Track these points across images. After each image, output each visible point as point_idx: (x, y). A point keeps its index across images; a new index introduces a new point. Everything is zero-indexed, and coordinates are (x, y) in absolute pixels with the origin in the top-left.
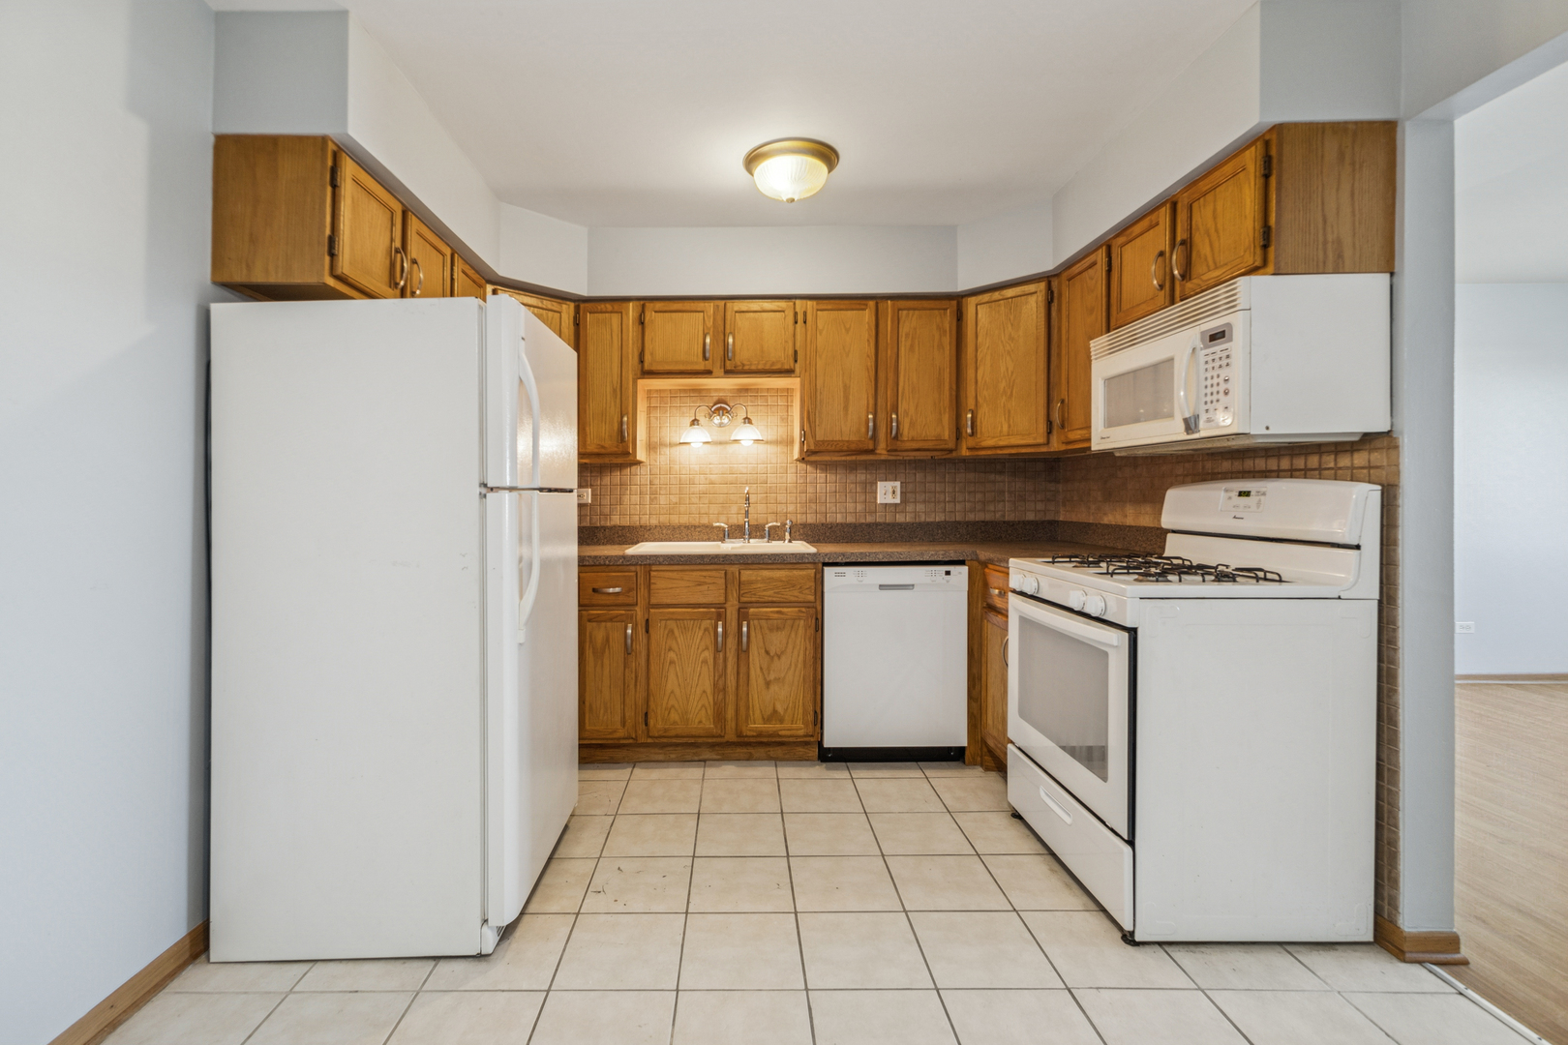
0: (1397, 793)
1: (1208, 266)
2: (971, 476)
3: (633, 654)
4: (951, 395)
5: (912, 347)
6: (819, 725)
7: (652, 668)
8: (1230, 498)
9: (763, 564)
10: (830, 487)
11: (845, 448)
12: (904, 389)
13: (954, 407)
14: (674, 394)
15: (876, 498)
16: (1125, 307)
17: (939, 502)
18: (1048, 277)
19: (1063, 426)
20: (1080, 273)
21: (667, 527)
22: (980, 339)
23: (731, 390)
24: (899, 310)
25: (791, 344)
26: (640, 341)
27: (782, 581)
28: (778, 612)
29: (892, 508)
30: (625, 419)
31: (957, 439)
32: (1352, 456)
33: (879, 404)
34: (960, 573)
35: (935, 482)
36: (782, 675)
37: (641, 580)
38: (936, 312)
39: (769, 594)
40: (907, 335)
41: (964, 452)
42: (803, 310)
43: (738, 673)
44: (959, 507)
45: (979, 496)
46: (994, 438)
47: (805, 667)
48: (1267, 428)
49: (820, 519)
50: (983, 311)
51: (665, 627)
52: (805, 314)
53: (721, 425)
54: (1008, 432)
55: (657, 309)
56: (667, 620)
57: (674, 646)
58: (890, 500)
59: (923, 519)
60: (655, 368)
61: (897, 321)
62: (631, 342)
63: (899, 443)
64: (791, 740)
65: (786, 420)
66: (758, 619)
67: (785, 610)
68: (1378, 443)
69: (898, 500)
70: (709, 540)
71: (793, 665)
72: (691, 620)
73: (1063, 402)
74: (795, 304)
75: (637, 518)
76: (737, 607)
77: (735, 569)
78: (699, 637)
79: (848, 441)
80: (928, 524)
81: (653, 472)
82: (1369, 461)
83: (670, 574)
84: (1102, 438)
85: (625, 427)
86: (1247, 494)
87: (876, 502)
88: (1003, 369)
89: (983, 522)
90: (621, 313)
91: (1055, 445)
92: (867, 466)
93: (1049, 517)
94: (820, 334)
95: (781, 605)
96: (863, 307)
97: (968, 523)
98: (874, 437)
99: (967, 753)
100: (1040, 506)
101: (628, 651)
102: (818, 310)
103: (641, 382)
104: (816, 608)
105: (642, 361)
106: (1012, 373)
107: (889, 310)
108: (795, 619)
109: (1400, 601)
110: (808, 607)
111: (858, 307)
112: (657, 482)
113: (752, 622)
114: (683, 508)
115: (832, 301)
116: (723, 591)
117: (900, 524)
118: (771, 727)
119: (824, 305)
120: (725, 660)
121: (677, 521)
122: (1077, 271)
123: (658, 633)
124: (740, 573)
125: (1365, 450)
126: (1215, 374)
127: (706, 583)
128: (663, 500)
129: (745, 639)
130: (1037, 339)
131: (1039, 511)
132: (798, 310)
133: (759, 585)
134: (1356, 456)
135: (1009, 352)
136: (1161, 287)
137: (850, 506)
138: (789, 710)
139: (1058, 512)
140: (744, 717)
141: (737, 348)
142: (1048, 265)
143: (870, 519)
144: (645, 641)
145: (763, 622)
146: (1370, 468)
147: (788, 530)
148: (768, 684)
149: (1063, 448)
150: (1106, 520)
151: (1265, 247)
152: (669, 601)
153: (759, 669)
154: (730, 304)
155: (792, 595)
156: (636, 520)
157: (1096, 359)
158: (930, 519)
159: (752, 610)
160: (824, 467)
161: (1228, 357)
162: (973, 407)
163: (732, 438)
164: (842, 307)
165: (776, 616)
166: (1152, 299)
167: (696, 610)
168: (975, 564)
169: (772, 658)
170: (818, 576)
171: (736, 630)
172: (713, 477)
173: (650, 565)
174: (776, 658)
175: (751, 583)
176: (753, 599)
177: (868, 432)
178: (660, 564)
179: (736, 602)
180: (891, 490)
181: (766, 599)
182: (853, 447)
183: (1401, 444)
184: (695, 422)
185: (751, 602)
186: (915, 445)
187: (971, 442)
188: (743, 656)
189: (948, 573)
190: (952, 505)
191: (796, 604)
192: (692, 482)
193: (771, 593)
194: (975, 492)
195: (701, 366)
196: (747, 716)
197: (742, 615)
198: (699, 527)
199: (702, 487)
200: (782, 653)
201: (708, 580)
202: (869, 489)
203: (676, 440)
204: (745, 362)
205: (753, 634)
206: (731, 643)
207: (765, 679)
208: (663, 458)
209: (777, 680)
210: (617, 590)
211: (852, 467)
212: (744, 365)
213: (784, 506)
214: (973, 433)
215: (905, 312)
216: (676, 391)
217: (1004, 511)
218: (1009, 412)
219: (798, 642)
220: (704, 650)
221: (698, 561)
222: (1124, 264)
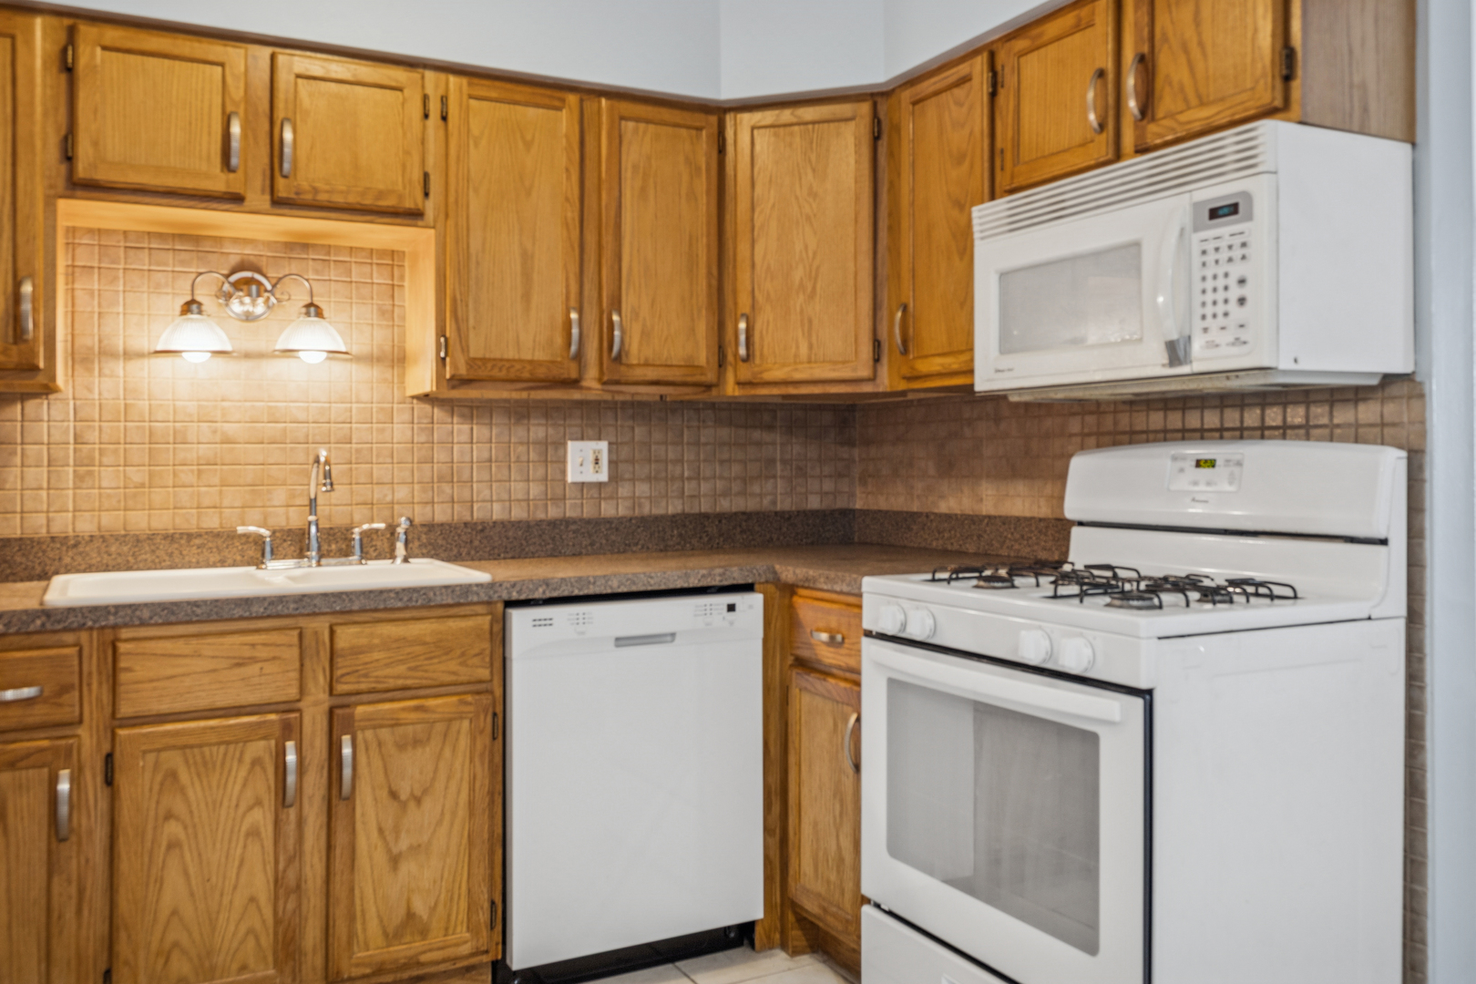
0: (1425, 894)
1: (1186, 100)
2: (724, 433)
3: (74, 838)
4: (709, 286)
5: (643, 189)
6: (499, 927)
7: (124, 866)
8: (1182, 470)
9: (386, 610)
10: (479, 452)
11: (526, 375)
12: (630, 269)
13: (715, 306)
14: (134, 241)
15: (564, 472)
16: (1026, 155)
17: (673, 479)
18: (872, 95)
19: (905, 351)
20: (937, 93)
21: (121, 539)
22: (758, 190)
23: (269, 244)
24: (622, 118)
25: (416, 158)
26: (63, 111)
27: (425, 643)
28: (417, 709)
29: (594, 493)
30: (27, 288)
31: (720, 366)
32: (1356, 407)
33: (586, 293)
34: (751, 607)
35: (666, 443)
36: (425, 838)
37: (91, 665)
38: (684, 132)
39: (396, 674)
40: (635, 167)
41: (731, 389)
42: (441, 92)
43: (330, 847)
44: (705, 487)
45: (736, 469)
46: (784, 365)
47: (471, 814)
48: (1296, 361)
49: (460, 513)
50: (763, 140)
51: (157, 765)
52: (444, 100)
53: (249, 317)
54: (809, 357)
55: (107, 42)
56: (159, 751)
57: (179, 807)
58: (590, 475)
59: (646, 511)
60: (102, 175)
61: (618, 140)
62: (39, 109)
63: (623, 369)
64: (442, 967)
65: (391, 314)
66: (375, 727)
67: (431, 702)
68: (1395, 390)
69: (603, 476)
70: (223, 563)
71: (447, 817)
72: (219, 744)
73: (905, 308)
74: (423, 77)
75: (42, 519)
76: (326, 706)
77: (321, 625)
78: (240, 781)
79: (531, 362)
80: (657, 519)
81: (81, 415)
82: (1382, 416)
83: (167, 646)
84: (998, 371)
85: (27, 307)
86: (1211, 463)
87: (564, 480)
88: (799, 247)
89: (744, 513)
90: (13, 38)
91: (886, 381)
92: (549, 411)
93: (841, 503)
94: (476, 145)
95: (422, 692)
96: (557, 103)
97: (720, 517)
98: (579, 357)
99: (759, 930)
100: (828, 485)
101: (56, 831)
102: (471, 97)
103: (63, 205)
104: (490, 692)
105: (69, 157)
106: (815, 253)
107: (604, 118)
108: (450, 720)
109: (1427, 618)
110: (478, 693)
111: (546, 101)
112: (93, 436)
113: (360, 736)
114: (158, 496)
115: (498, 84)
116: (295, 675)
117: (608, 521)
118: (401, 951)
119: (484, 89)
120: (300, 822)
121: (144, 525)
122: (932, 89)
123: (137, 785)
124: (332, 633)
125: (1377, 399)
126: (1220, 271)
127: (254, 660)
128: (108, 477)
129: (347, 772)
130: (857, 199)
131: (827, 493)
132: (430, 90)
133: (376, 655)
134: (1362, 407)
135: (808, 218)
136: (1102, 126)
137: (518, 489)
138: (440, 908)
139: (852, 495)
140: (344, 939)
141: (302, 154)
142: (877, 73)
143: (553, 512)
144: (103, 805)
145: (385, 733)
146: (1383, 425)
147: (403, 537)
148: (395, 861)
149: (902, 386)
150: (945, 506)
151: (1288, 78)
152: (164, 707)
153: (375, 834)
154: (284, 58)
155: (445, 669)
156: (37, 525)
157: (982, 238)
158: (659, 511)
159: (360, 710)
160: (466, 411)
161: (1244, 245)
162: (747, 310)
163: (280, 346)
164: (517, 97)
165: (413, 716)
166: (1083, 145)
167: (233, 721)
168: (771, 588)
169: (404, 805)
170: (497, 628)
171: (325, 755)
172: (231, 429)
173: (115, 627)
174: (412, 805)
175: (356, 651)
176: (363, 687)
177: (569, 345)
178: (143, 624)
179: (323, 696)
180: (591, 458)
181: (392, 683)
182: (541, 372)
183: (1427, 391)
184: (190, 307)
185: (358, 693)
186: (651, 374)
187: (745, 373)
188: (340, 809)
189: (731, 608)
190: (694, 484)
191: (452, 689)
192: (180, 439)
193: (401, 669)
194: (729, 461)
195: (219, 183)
196: (351, 935)
197: (337, 721)
198: (200, 535)
199: (205, 450)
200: (425, 791)
201: (262, 653)
202: (553, 454)
203: (141, 343)
204: (318, 185)
205: (362, 759)
206: (315, 784)
207: (389, 851)
208: (108, 384)
209: (415, 849)
210: (27, 692)
211: (520, 412)
212: (316, 191)
213: (386, 489)
214: (748, 355)
215: (631, 125)
216: (142, 235)
217: (775, 495)
218: (810, 321)
219: (458, 765)
220: (250, 808)
221: (238, 612)
222: (1024, 85)
